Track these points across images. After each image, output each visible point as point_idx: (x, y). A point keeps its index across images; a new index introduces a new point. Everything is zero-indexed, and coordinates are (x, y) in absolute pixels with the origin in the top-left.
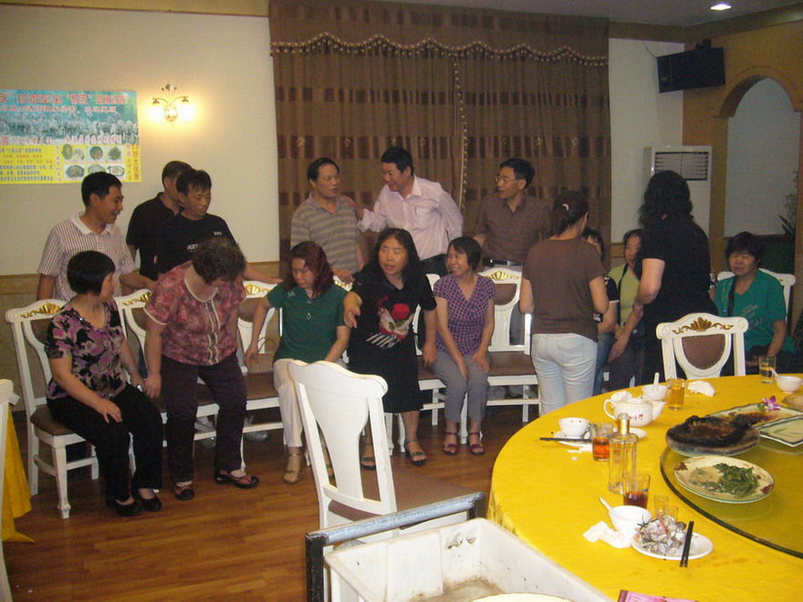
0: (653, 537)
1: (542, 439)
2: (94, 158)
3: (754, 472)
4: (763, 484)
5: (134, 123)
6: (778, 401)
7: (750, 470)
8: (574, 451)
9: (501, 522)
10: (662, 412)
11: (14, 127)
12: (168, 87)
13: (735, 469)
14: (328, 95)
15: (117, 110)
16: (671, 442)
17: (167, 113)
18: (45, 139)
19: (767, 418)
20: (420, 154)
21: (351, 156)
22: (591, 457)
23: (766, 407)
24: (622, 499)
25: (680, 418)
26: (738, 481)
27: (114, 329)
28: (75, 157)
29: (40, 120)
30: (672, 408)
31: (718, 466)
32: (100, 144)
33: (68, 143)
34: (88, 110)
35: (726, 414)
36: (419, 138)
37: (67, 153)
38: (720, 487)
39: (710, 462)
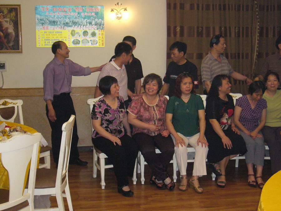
2: (84, 35)
5: (102, 20)
11: (51, 22)
12: (118, 4)
15: (95, 14)
17: (117, 16)
18: (64, 27)
20: (235, 34)
21: (202, 36)
27: (121, 110)
28: (76, 35)
29: (62, 19)
32: (87, 30)
33: (74, 29)
34: (83, 15)
36: (235, 28)
37: (73, 33)
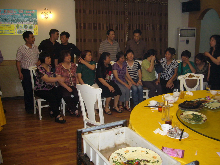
0: (172, 132)
1: (144, 106)
2: (25, 28)
4: (204, 119)
5: (36, 19)
6: (210, 97)
7: (201, 115)
8: (153, 110)
9: (131, 128)
10: (178, 99)
11: (3, 19)
12: (46, 9)
13: (197, 115)
14: (90, 11)
15: (31, 15)
16: (179, 107)
17: (45, 16)
18: (12, 23)
19: (207, 102)
20: (115, 28)
21: (96, 29)
22: (158, 111)
23: (207, 99)
24: (165, 122)
25: (183, 101)
26: (197, 118)
28: (20, 28)
29: (10, 17)
30: (181, 99)
31: (192, 114)
32: (27, 24)
33: (18, 24)
34: (23, 15)
35: (196, 100)
37: (18, 27)
38: (192, 120)
39: (190, 113)
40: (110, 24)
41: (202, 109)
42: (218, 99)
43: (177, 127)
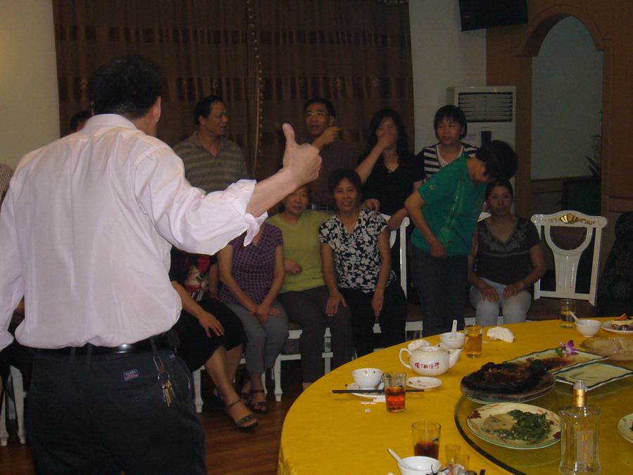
1: (335, 392)
3: (547, 418)
4: (556, 429)
6: (576, 346)
7: (543, 416)
8: (368, 403)
10: (459, 359)
13: (529, 415)
16: (465, 390)
19: (565, 363)
22: (385, 408)
23: (564, 352)
24: (412, 450)
25: (476, 365)
26: (530, 427)
30: (470, 356)
31: (511, 413)
35: (523, 360)
36: (212, 81)
38: (512, 435)
39: (504, 408)
40: (190, 81)
41: (546, 391)
42: (604, 352)
43: (460, 466)
